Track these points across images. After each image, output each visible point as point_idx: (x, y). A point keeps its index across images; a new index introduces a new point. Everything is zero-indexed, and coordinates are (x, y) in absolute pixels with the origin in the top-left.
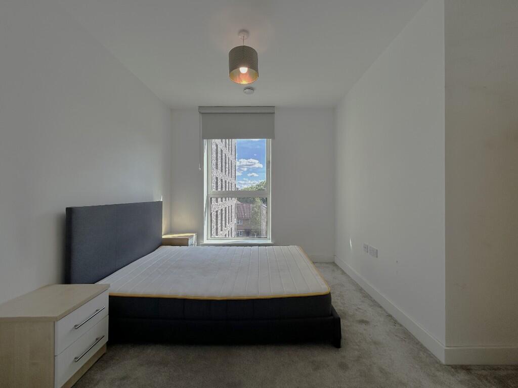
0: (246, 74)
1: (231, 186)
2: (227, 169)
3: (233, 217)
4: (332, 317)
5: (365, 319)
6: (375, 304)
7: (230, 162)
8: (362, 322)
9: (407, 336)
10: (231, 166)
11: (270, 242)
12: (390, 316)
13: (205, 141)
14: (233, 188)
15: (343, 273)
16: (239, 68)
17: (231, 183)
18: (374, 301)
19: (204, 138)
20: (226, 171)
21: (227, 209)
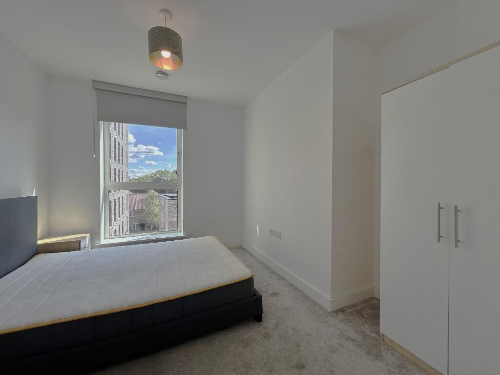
0: (168, 59)
1: (122, 175)
2: (117, 156)
3: (125, 209)
4: (255, 297)
5: (275, 292)
6: (280, 277)
7: (121, 148)
8: (274, 294)
9: (306, 298)
10: (122, 153)
11: (182, 234)
12: (291, 285)
13: (101, 122)
14: (125, 176)
15: (251, 255)
16: (161, 51)
17: (122, 171)
18: (278, 275)
19: (100, 119)
20: (115, 158)
21: (117, 201)
